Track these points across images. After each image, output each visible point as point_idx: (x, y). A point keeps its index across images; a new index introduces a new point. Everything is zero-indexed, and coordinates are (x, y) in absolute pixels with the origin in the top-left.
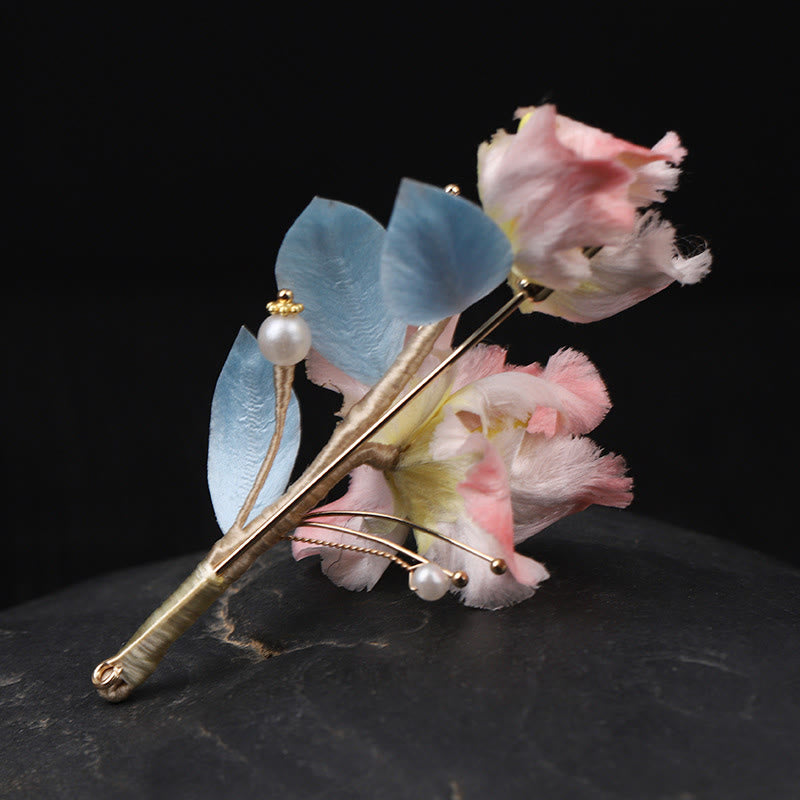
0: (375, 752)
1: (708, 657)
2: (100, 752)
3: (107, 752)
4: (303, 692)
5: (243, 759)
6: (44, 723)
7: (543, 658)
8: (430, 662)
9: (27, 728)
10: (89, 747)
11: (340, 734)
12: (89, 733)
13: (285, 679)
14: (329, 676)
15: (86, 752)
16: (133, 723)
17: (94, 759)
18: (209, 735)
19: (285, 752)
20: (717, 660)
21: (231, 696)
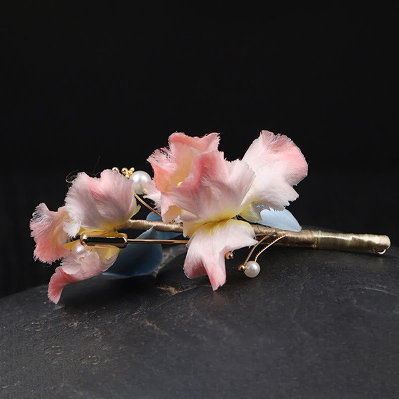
0: (226, 329)
1: (378, 287)
2: (102, 334)
3: (104, 335)
4: (193, 305)
5: (166, 334)
6: (75, 324)
7: (303, 288)
8: (251, 291)
9: (68, 326)
10: (97, 333)
11: (211, 322)
12: (96, 328)
13: (185, 300)
14: (205, 298)
15: (95, 335)
16: (116, 322)
17: (99, 337)
18: (151, 324)
19: (186, 330)
20: (383, 288)
21: (160, 308)
